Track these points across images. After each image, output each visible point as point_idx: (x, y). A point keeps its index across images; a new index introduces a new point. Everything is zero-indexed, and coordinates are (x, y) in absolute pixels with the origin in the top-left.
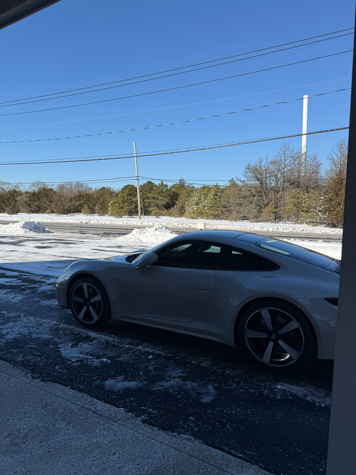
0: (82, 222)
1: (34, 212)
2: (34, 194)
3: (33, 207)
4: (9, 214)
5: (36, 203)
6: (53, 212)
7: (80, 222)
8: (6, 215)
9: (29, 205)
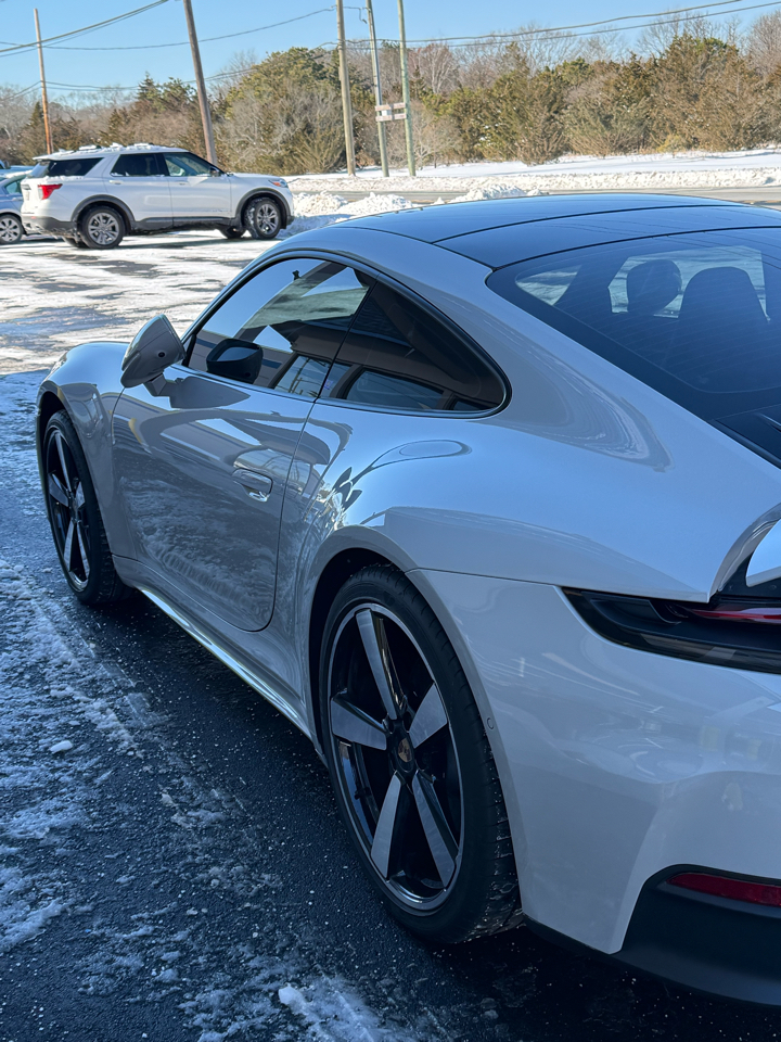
0: (770, 180)
1: (622, 148)
2: (635, 69)
3: (621, 127)
4: (527, 161)
5: (630, 111)
6: (692, 144)
7: (764, 179)
8: (518, 166)
9: (606, 121)
